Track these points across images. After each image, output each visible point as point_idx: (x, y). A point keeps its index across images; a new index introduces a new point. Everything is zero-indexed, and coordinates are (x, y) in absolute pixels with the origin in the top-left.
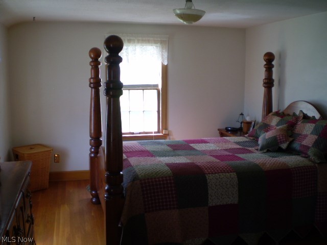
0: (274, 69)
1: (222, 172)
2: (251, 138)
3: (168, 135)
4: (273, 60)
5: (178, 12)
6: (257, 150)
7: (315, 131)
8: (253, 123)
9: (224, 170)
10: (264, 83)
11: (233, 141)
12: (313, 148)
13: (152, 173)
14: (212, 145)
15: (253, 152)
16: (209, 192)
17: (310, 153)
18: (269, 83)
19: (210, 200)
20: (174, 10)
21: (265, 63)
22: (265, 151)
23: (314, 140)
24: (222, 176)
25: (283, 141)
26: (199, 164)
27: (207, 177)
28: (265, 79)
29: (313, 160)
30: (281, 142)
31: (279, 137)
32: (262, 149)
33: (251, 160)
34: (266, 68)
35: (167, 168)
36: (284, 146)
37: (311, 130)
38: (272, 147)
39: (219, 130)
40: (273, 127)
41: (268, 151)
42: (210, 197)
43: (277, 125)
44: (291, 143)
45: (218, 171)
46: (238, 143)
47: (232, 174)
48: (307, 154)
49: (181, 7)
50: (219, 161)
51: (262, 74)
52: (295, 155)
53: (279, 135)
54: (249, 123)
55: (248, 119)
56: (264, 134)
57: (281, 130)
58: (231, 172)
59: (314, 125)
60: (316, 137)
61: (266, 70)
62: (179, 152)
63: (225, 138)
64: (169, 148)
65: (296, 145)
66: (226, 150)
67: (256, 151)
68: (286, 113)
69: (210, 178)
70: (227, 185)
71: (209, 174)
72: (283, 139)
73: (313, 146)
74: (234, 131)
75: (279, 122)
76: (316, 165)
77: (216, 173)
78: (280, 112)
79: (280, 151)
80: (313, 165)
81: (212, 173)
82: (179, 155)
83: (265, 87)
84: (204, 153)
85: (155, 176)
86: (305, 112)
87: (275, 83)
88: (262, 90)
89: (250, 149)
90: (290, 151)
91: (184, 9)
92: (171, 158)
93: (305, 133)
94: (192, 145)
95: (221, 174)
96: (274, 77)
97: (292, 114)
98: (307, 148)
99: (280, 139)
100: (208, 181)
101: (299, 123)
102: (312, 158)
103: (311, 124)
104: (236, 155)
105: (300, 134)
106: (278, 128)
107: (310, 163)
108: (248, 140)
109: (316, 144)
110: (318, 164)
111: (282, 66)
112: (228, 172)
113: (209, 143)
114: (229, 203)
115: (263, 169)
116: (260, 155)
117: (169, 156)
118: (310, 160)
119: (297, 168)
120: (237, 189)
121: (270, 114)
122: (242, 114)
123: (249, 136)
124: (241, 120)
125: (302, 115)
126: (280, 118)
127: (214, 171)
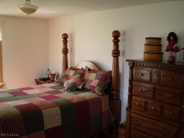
0: (68, 43)
1: (51, 108)
2: (58, 84)
3: (3, 85)
4: (67, 38)
5: (21, 6)
6: (65, 90)
7: (97, 78)
8: (56, 75)
9: (52, 106)
10: (63, 51)
11: (48, 87)
12: (97, 87)
13: (7, 114)
14: (37, 90)
15: (63, 92)
16: (45, 121)
17: (96, 90)
18: (65, 51)
19: (45, 126)
20: (19, 5)
21: (63, 40)
22: (69, 91)
23: (97, 83)
24: (51, 110)
25: (80, 84)
26: (35, 104)
27: (42, 111)
28: (63, 49)
29: (98, 94)
30: (78, 85)
31: (77, 82)
32: (67, 90)
33: (64, 97)
34: (63, 42)
35: (15, 109)
36: (80, 87)
37: (94, 77)
38: (73, 88)
39: (35, 80)
40: (71, 76)
41: (71, 91)
42: (45, 124)
43: (74, 75)
44: (84, 85)
45: (48, 107)
46: (52, 87)
47: (57, 107)
48: (94, 91)
49: (23, 4)
50: (46, 100)
51: (61, 46)
52: (87, 91)
53: (77, 81)
54: (54, 75)
55: (53, 72)
56: (67, 81)
57: (77, 78)
58: (56, 106)
59: (96, 74)
60: (98, 81)
61: (63, 44)
62: (18, 97)
63: (43, 85)
64: (10, 95)
65: (87, 86)
66: (46, 92)
67: (64, 92)
68: (77, 68)
69: (44, 112)
70: (55, 115)
71: (43, 109)
72: (79, 83)
73: (97, 86)
74: (45, 80)
75: (74, 73)
76: (100, 96)
77: (47, 108)
78: (73, 68)
79: (78, 90)
80: (98, 96)
81: (45, 109)
82: (19, 99)
83: (63, 53)
84: (34, 96)
85: (9, 115)
86: (89, 67)
87: (69, 51)
88: (62, 55)
89: (60, 90)
90: (84, 90)
91: (25, 5)
92: (15, 101)
93: (91, 79)
94: (24, 91)
95: (50, 108)
96: (68, 47)
97: (80, 68)
98: (94, 87)
99: (78, 84)
100: (43, 114)
101: (86, 73)
102: (97, 92)
103: (94, 74)
104: (54, 95)
105: (88, 80)
106: (75, 77)
107: (97, 95)
108: (57, 85)
109: (99, 84)
110: (101, 95)
111: (72, 41)
112: (54, 107)
113: (33, 89)
114: (57, 125)
115: (73, 102)
116: (67, 93)
117: (13, 101)
118: (97, 94)
119: (91, 99)
120: (60, 116)
121: (67, 69)
122: (48, 70)
123: (57, 83)
124: (48, 73)
125: (87, 68)
126: (75, 71)
127: (46, 107)
